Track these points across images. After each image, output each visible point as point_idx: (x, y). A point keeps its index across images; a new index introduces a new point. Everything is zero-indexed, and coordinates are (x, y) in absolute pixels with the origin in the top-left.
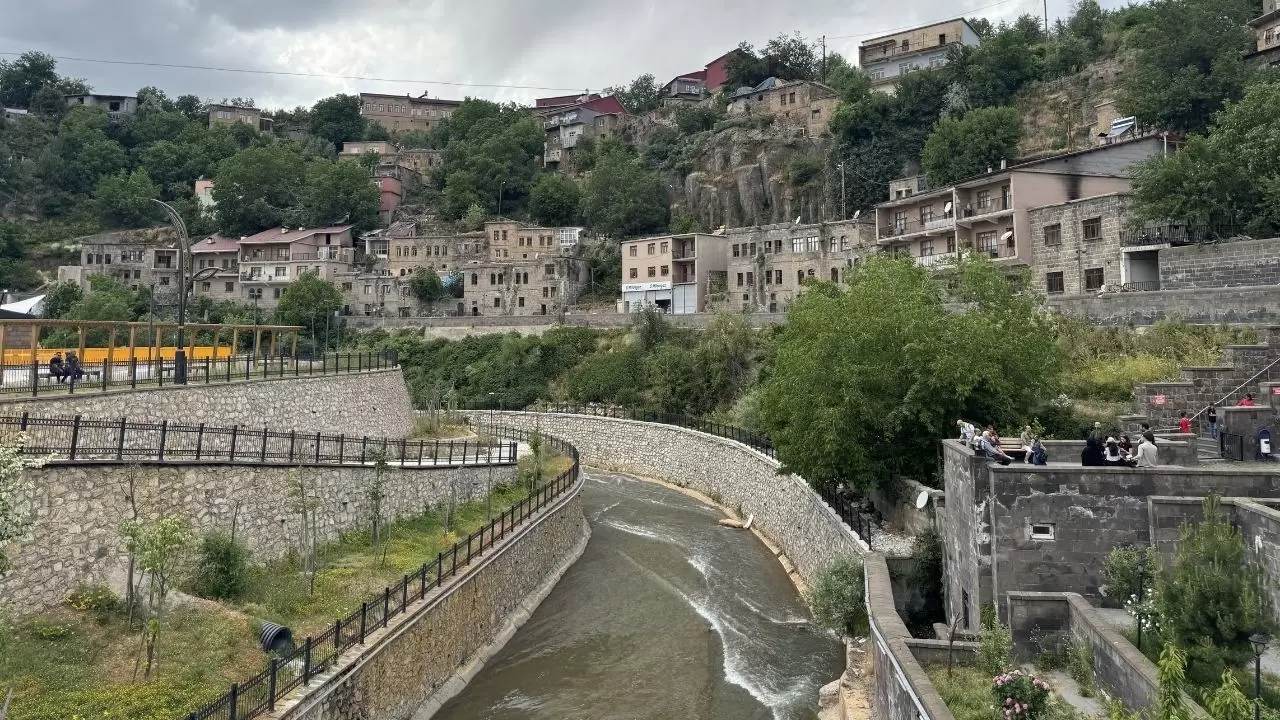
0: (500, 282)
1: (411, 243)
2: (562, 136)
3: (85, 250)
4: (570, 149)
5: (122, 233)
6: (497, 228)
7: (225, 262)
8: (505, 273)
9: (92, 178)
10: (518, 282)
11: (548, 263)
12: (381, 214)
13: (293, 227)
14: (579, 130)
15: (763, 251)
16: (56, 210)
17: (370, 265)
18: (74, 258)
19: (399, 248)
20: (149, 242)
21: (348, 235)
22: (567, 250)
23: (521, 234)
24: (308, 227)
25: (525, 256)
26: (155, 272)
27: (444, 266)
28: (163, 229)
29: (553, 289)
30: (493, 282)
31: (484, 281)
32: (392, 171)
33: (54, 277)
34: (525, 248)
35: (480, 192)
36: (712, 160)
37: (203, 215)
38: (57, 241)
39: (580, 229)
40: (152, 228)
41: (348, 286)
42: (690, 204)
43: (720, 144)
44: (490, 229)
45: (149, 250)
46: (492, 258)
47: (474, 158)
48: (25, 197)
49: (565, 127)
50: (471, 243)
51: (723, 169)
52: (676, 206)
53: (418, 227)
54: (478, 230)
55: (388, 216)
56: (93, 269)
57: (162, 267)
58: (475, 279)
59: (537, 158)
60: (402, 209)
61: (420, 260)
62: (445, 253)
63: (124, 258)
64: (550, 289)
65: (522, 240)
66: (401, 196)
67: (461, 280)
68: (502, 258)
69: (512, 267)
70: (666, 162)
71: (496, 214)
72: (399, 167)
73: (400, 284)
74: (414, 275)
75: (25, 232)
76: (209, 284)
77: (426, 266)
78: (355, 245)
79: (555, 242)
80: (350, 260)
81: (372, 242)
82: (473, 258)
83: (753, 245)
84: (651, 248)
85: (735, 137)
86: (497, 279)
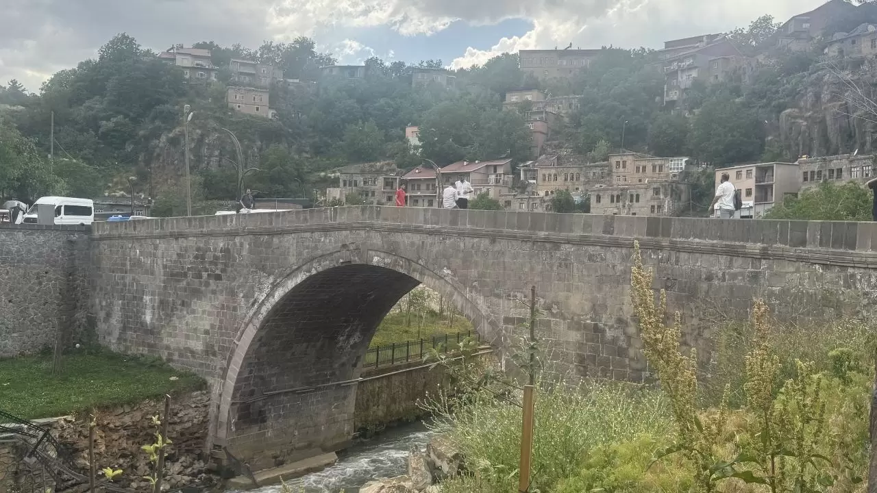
0: (618, 201)
1: (553, 172)
2: (680, 79)
3: (342, 178)
4: (686, 89)
5: (361, 165)
6: (618, 159)
7: (428, 185)
8: (622, 194)
9: (341, 127)
10: (631, 201)
11: (655, 186)
12: (532, 148)
13: (472, 161)
14: (694, 74)
15: (827, 177)
16: (322, 149)
17: (523, 187)
18: (335, 183)
19: (544, 175)
20: (379, 172)
21: (509, 165)
22: (675, 176)
23: (637, 163)
24: (482, 161)
25: (640, 181)
26: (384, 192)
27: (577, 189)
28: (386, 162)
29: (659, 207)
30: (612, 201)
31: (606, 200)
32: (541, 116)
33: (324, 194)
34: (640, 174)
35: (607, 130)
36: (805, 98)
37: (411, 152)
38: (323, 171)
39: (685, 159)
40: (380, 162)
41: (508, 203)
42: (783, 137)
43: (813, 84)
44: (613, 160)
45: (381, 177)
46: (614, 182)
47: (603, 102)
48: (304, 142)
49: (683, 71)
50: (598, 170)
51: (813, 105)
52: (770, 138)
53: (558, 158)
54: (604, 161)
55: (537, 151)
56: (348, 190)
57: (388, 189)
58: (599, 199)
59: (657, 99)
60: (548, 145)
61: (559, 184)
62: (578, 179)
63: (365, 183)
64: (656, 207)
65: (638, 168)
66: (547, 134)
67: (589, 199)
68: (622, 182)
69: (627, 189)
70: (765, 100)
71: (620, 147)
72: (546, 112)
73: (544, 202)
74: (555, 195)
75: (305, 165)
76: (417, 201)
77: (563, 188)
78: (513, 173)
79: (665, 170)
80: (510, 185)
81: (524, 171)
82: (598, 182)
83: (819, 173)
84: (739, 174)
85: (826, 78)
86: (616, 199)
